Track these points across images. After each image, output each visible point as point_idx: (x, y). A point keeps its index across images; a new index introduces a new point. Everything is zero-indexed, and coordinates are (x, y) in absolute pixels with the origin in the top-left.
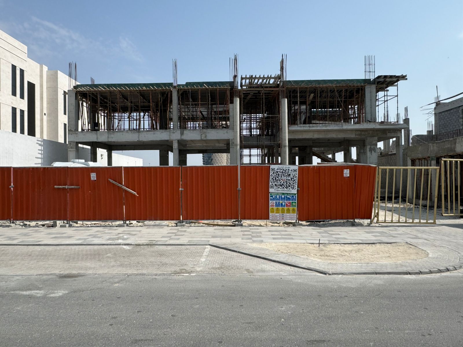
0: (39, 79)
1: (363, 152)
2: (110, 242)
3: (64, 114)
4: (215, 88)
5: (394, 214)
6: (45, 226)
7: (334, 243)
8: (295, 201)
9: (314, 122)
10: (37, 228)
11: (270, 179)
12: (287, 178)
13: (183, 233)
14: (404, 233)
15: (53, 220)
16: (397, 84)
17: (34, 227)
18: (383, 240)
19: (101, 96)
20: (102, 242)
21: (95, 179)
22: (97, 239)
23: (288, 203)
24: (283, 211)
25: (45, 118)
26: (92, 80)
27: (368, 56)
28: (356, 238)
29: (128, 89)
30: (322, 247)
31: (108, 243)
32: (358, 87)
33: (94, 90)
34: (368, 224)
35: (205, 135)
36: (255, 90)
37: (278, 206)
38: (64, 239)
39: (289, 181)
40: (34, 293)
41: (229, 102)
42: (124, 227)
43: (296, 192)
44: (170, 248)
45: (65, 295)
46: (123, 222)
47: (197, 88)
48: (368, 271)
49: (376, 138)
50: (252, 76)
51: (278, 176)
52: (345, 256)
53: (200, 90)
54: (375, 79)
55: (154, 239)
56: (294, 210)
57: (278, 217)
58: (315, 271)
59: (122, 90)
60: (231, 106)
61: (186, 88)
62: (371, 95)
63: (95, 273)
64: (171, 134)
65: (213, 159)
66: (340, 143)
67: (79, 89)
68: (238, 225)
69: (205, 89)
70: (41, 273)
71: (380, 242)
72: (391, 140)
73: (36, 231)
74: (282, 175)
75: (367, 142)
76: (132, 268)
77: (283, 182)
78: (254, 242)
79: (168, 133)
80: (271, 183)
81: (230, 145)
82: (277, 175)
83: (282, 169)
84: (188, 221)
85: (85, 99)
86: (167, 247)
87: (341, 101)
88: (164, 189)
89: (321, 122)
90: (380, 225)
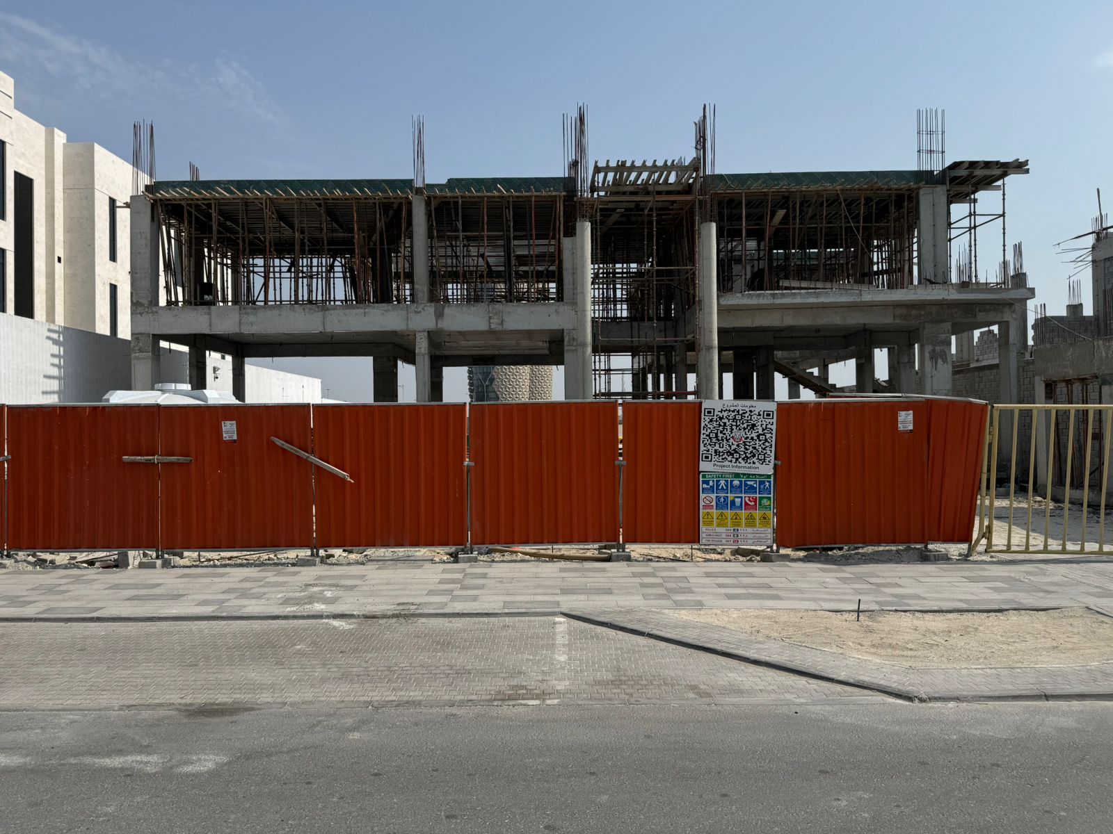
0: (44, 165)
1: (907, 361)
2: (294, 609)
3: (110, 260)
4: (525, 194)
5: (1013, 527)
6: (97, 564)
7: (896, 611)
8: (769, 496)
9: (786, 283)
10: (75, 572)
11: (702, 436)
12: (746, 434)
13: (481, 581)
14: (1067, 581)
15: (118, 547)
16: (1004, 184)
17: (66, 567)
18: (1024, 601)
19: (221, 213)
20: (271, 610)
21: (235, 437)
22: (254, 602)
23: (749, 500)
24: (736, 521)
25: (59, 268)
26: (194, 170)
27: (927, 111)
28: (946, 595)
29: (292, 195)
30: (866, 623)
31: (288, 614)
32: (900, 192)
33: (202, 196)
34: (960, 555)
35: (499, 319)
36: (627, 202)
37: (722, 509)
38: (160, 601)
39: (753, 443)
40: (133, 762)
41: (562, 233)
42: (315, 565)
43: (771, 472)
44: (458, 623)
45: (225, 768)
46: (308, 552)
47: (479, 194)
48: (1023, 690)
49: (948, 326)
50: (624, 163)
51: (724, 429)
52: (937, 645)
53: (486, 199)
54: (944, 171)
55: (410, 600)
56: (765, 518)
57: (724, 536)
58: (878, 691)
59: (278, 197)
60: (566, 242)
61: (449, 194)
62: (934, 214)
63: (279, 700)
64: (411, 315)
65: (494, 379)
66: (845, 337)
67: (163, 194)
68: (618, 559)
69: (498, 197)
70: (131, 702)
71: (1016, 606)
72: (977, 333)
73: (78, 579)
74: (734, 427)
75: (925, 336)
76: (379, 685)
77: (736, 443)
78: (679, 605)
79: (403, 313)
80: (706, 448)
81: (566, 343)
82: (720, 425)
83: (733, 411)
84: (484, 548)
85: (175, 219)
86: (450, 622)
87: (858, 228)
88: (423, 464)
89: (804, 284)
90: (994, 559)
